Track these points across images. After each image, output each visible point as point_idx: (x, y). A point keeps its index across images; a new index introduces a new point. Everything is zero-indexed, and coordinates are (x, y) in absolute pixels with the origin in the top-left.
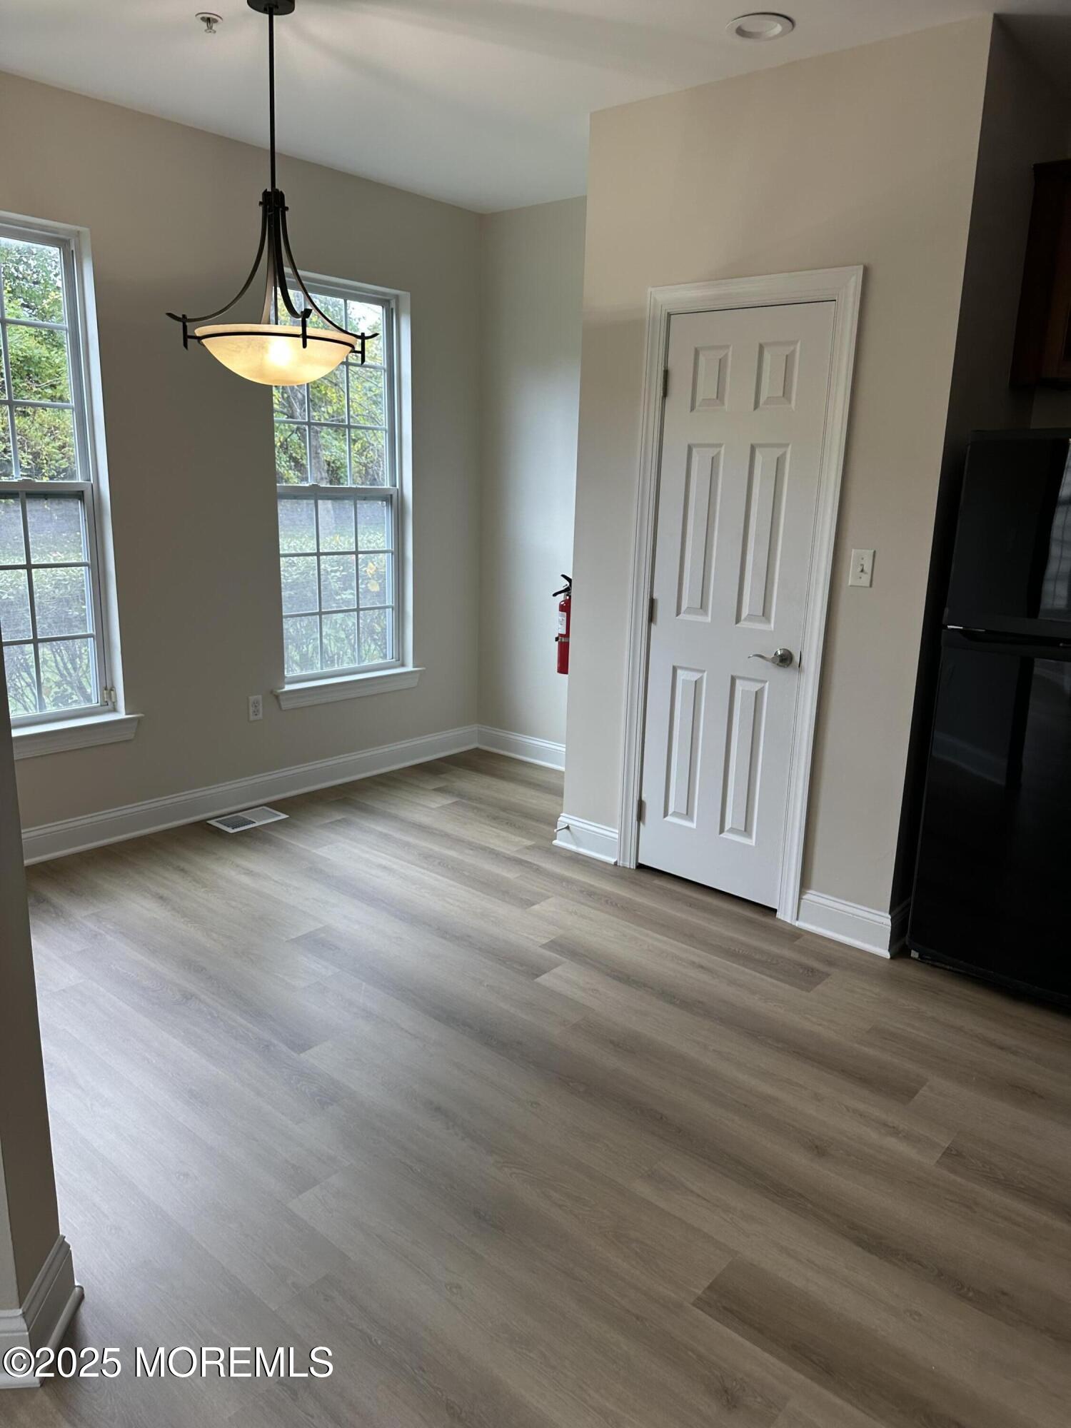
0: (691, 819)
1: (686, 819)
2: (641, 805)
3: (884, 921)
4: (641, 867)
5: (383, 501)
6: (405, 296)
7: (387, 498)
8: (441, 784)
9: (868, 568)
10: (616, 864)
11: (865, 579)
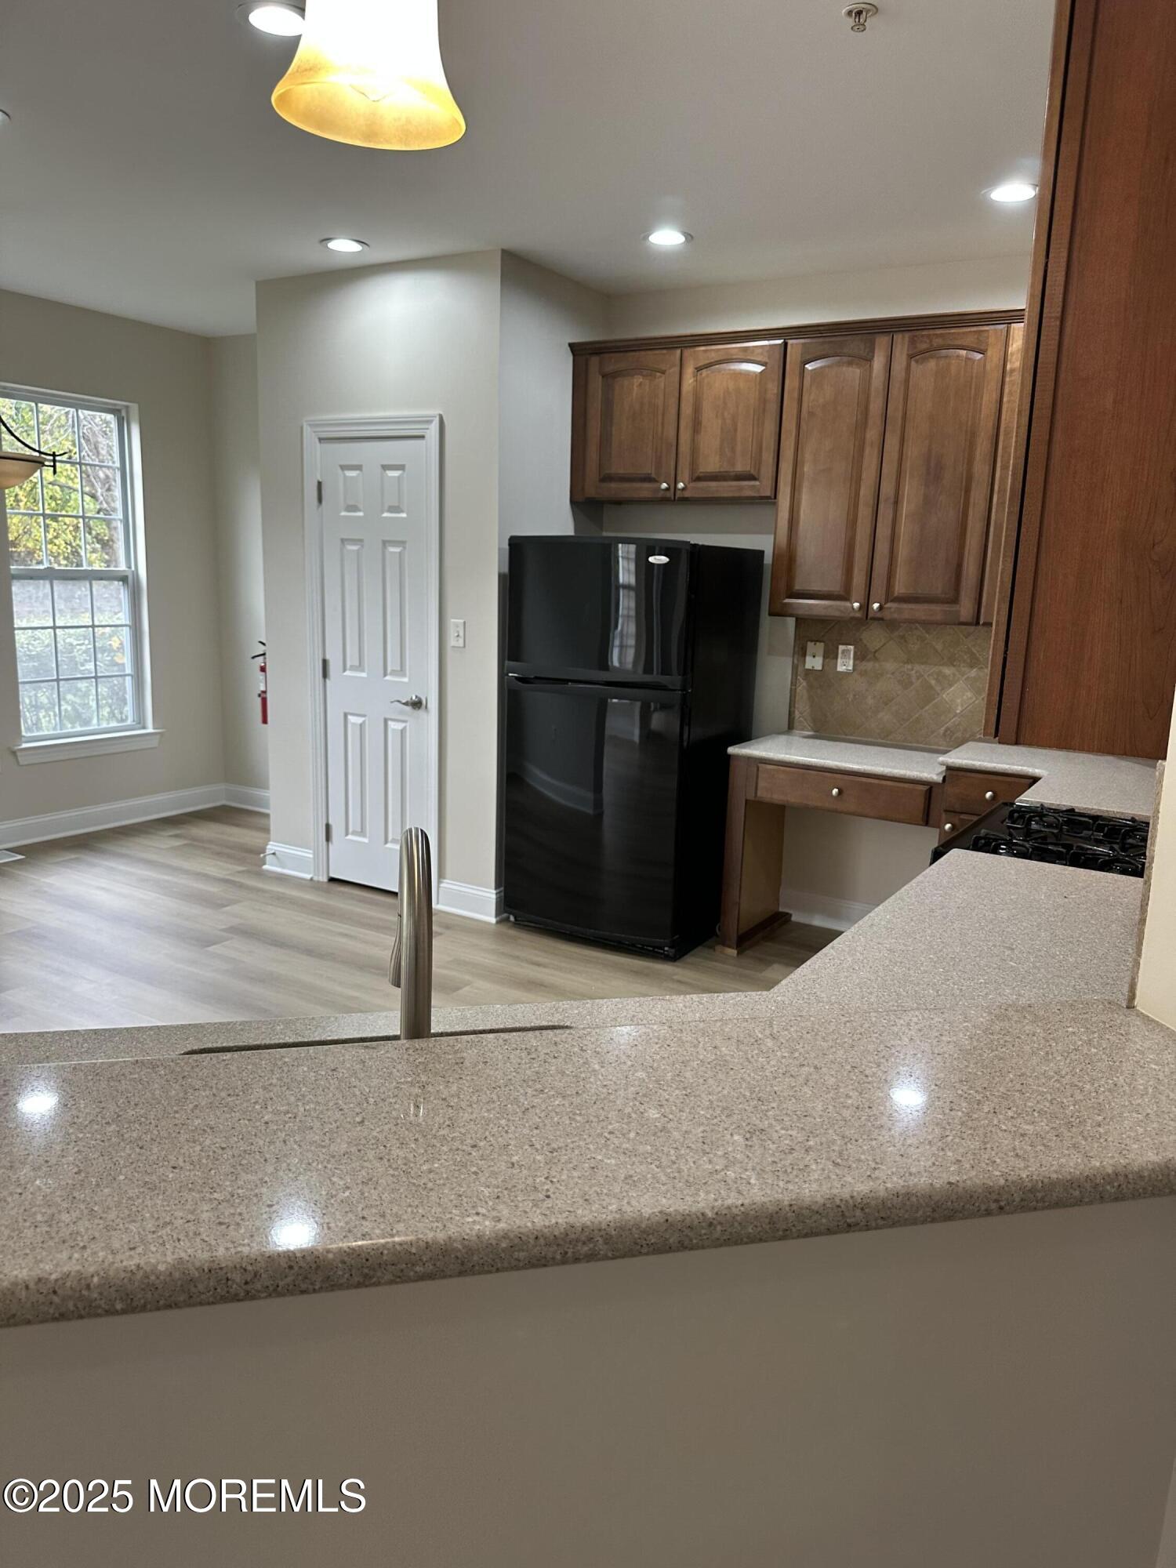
0: (365, 836)
1: (360, 836)
2: (328, 827)
3: (489, 895)
4: (332, 880)
5: (119, 581)
6: (134, 408)
7: (124, 579)
8: (178, 832)
9: (461, 634)
10: (311, 879)
11: (461, 643)
